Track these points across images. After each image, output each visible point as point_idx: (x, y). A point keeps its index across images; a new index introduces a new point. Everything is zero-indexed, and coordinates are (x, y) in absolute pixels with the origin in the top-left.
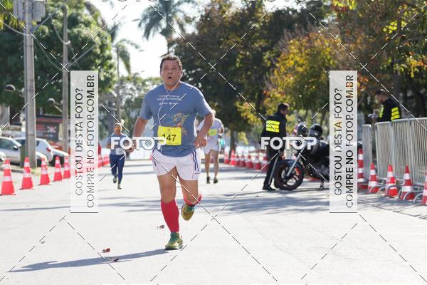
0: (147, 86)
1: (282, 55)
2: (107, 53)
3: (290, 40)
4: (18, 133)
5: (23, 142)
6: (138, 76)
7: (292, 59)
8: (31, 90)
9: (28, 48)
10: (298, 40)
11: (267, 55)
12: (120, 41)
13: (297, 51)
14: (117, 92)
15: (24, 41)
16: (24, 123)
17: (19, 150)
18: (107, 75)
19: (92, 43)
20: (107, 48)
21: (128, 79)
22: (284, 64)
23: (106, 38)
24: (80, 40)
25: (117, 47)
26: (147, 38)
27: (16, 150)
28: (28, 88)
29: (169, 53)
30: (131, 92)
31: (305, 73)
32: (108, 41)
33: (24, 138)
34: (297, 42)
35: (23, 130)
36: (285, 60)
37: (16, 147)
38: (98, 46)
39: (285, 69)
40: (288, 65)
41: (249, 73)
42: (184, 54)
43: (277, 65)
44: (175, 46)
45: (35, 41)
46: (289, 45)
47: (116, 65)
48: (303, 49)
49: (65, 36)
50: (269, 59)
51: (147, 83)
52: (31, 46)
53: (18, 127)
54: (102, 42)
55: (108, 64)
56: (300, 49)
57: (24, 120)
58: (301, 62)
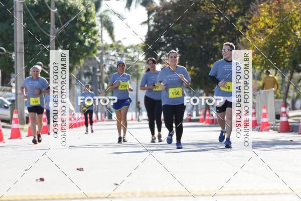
0: (128, 53)
1: (253, 18)
2: (92, 20)
3: (260, 4)
4: (8, 93)
5: (13, 101)
6: (120, 44)
7: (263, 21)
8: (20, 52)
9: (18, 13)
10: (268, 4)
11: (240, 20)
12: (104, 12)
13: (268, 14)
14: (101, 59)
15: (14, 7)
16: (14, 85)
17: (9, 108)
18: (92, 41)
19: (77, 11)
20: (91, 16)
21: (112, 46)
22: (255, 26)
23: (90, 6)
24: (67, 8)
25: (101, 17)
26: (129, 9)
27: (6, 108)
28: (18, 51)
29: (149, 20)
30: (114, 58)
31: (275, 34)
32: (92, 9)
33: (14, 98)
34: (267, 6)
35: (14, 91)
36: (257, 22)
37: (6, 105)
38: (83, 15)
39: (256, 31)
40: (259, 27)
41: (223, 37)
42: (162, 21)
43: (249, 27)
44: (154, 14)
45: (24, 7)
46: (259, 8)
47: (100, 32)
48: (273, 11)
49: (53, 4)
50: (242, 24)
51: (128, 50)
52: (21, 12)
53: (9, 88)
54: (87, 10)
55: (93, 31)
56: (270, 12)
57: (14, 82)
58: (271, 24)
